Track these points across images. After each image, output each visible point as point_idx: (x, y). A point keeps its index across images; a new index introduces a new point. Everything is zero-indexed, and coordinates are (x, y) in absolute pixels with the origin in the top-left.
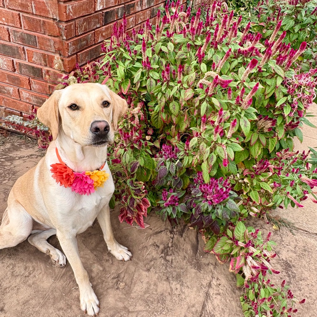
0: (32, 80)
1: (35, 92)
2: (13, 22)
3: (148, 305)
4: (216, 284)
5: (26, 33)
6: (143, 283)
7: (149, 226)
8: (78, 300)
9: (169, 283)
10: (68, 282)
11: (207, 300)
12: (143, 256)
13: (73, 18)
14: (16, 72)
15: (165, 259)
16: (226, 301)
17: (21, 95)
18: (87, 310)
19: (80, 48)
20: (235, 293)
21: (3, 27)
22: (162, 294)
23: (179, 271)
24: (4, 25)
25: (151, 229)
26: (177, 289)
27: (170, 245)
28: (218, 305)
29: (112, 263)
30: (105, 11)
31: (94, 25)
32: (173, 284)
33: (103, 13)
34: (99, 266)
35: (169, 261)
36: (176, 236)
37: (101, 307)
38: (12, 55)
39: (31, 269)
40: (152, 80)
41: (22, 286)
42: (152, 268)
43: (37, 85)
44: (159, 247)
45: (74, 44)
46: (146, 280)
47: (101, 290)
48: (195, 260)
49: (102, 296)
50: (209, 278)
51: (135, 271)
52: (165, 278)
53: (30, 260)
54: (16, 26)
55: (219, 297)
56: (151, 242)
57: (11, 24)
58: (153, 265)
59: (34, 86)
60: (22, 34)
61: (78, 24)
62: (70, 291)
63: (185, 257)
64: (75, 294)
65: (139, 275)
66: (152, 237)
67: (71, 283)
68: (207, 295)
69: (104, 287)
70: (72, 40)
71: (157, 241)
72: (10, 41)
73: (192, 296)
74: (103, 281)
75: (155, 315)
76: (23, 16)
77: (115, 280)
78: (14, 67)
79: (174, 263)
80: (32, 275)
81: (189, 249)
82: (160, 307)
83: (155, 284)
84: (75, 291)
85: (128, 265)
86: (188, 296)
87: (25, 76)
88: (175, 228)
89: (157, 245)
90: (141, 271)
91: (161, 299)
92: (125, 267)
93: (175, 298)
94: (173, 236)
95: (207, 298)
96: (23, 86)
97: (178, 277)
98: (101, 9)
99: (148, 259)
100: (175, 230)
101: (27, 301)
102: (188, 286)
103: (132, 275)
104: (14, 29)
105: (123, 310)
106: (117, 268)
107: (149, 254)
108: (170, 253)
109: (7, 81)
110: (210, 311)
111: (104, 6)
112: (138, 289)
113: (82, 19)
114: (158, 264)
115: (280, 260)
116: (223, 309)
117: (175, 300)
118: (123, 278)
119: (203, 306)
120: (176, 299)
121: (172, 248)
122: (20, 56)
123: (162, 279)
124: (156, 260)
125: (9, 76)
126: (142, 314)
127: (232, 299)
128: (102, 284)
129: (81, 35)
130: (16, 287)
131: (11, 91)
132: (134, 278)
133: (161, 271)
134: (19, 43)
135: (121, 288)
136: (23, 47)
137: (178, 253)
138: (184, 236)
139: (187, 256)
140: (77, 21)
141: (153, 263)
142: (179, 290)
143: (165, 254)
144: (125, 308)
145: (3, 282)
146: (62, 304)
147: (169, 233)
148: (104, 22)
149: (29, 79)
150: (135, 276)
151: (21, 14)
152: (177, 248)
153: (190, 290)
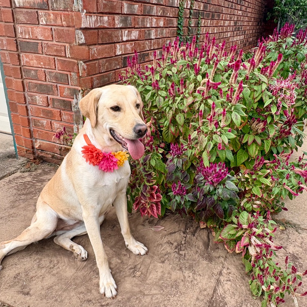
0: (63, 112)
1: (65, 123)
2: (49, 65)
3: (163, 290)
4: (226, 273)
5: (59, 73)
6: (158, 272)
7: (164, 228)
8: (98, 285)
9: (182, 272)
10: (89, 272)
11: (218, 286)
12: (158, 252)
13: (97, 58)
14: (50, 106)
15: (179, 253)
16: (236, 286)
17: (53, 126)
18: (106, 293)
19: (103, 83)
20: (244, 279)
21: (41, 70)
22: (176, 281)
23: (192, 262)
24: (42, 68)
25: (166, 231)
26: (189, 277)
27: (183, 242)
28: (228, 289)
29: (130, 257)
30: (124, 56)
31: (115, 66)
32: (186, 273)
33: (122, 57)
34: (117, 260)
35: (182, 255)
36: (188, 236)
37: (118, 291)
38: (47, 92)
39: (56, 262)
40: (161, 97)
41: (47, 275)
42: (167, 260)
43: (66, 116)
44: (173, 244)
45: (97, 79)
46: (161, 270)
47: (119, 278)
48: (206, 254)
49: (119, 283)
50: (219, 268)
51: (150, 263)
52: (178, 268)
53: (55, 256)
54: (52, 68)
55: (229, 283)
56: (165, 240)
57: (47, 67)
58: (168, 258)
59: (65, 117)
60: (56, 74)
61: (101, 63)
62: (91, 279)
63: (197, 252)
64: (95, 281)
65: (154, 266)
66: (167, 237)
67: (92, 273)
68: (218, 281)
69: (122, 276)
70: (97, 76)
71: (171, 240)
72: (46, 81)
73: (204, 282)
74: (121, 271)
75: (169, 297)
76: (57, 59)
77: (132, 270)
78: (48, 103)
79: (187, 257)
80: (56, 267)
81: (201, 245)
82: (174, 291)
83: (169, 273)
84: (95, 279)
85: (144, 258)
86: (200, 282)
87: (57, 109)
88: (187, 229)
89: (170, 243)
90: (156, 262)
91: (175, 285)
92: (141, 260)
93: (188, 283)
94: (186, 235)
95: (218, 283)
96: (55, 118)
97: (191, 267)
98: (120, 54)
99: (162, 253)
100: (188, 231)
101: (51, 287)
102: (200, 275)
103: (148, 266)
104: (50, 70)
105: (138, 293)
106: (133, 261)
107: (164, 250)
108: (183, 249)
109: (42, 115)
110: (221, 294)
111: (122, 52)
112: (153, 277)
113: (105, 60)
114: (171, 257)
115: (288, 254)
116: (233, 292)
117: (187, 285)
118: (139, 269)
119: (214, 290)
120: (189, 285)
121: (185, 245)
122: (54, 93)
123: (175, 269)
124: (170, 254)
125: (44, 111)
126: (157, 297)
127: (242, 284)
128: (120, 273)
129: (104, 72)
130: (41, 276)
131: (45, 124)
132: (150, 268)
133: (175, 263)
134: (54, 81)
135: (137, 276)
136: (57, 85)
137: (191, 249)
138: (196, 236)
139: (199, 251)
140: (101, 61)
141: (167, 256)
142: (191, 277)
143: (178, 250)
144: (141, 292)
145: (30, 273)
146: (82, 289)
147: (182, 234)
148: (123, 65)
149: (60, 111)
150: (150, 267)
151: (56, 58)
152: (189, 245)
153: (201, 278)
